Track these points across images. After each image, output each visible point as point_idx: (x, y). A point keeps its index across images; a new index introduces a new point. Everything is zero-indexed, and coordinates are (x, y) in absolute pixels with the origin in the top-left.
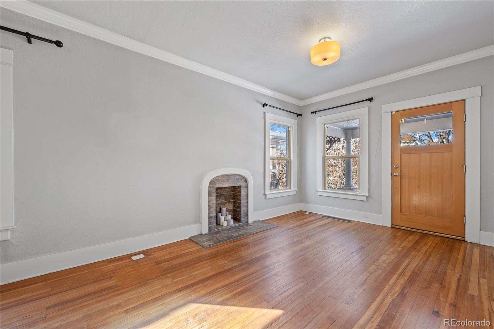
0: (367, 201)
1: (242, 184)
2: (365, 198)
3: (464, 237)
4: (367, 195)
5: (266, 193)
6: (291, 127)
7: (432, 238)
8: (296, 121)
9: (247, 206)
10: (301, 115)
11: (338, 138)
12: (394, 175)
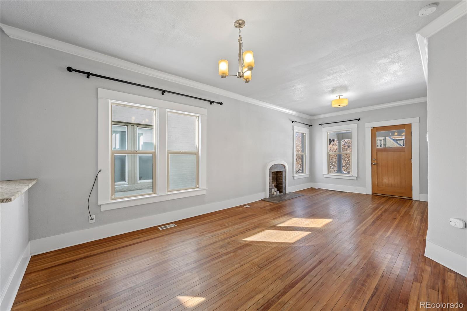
0: (357, 180)
1: (283, 170)
2: (356, 178)
3: (412, 198)
4: (357, 176)
5: (294, 175)
6: (306, 133)
7: (395, 199)
8: (309, 129)
9: (285, 183)
10: (312, 126)
11: (333, 140)
12: (373, 164)
